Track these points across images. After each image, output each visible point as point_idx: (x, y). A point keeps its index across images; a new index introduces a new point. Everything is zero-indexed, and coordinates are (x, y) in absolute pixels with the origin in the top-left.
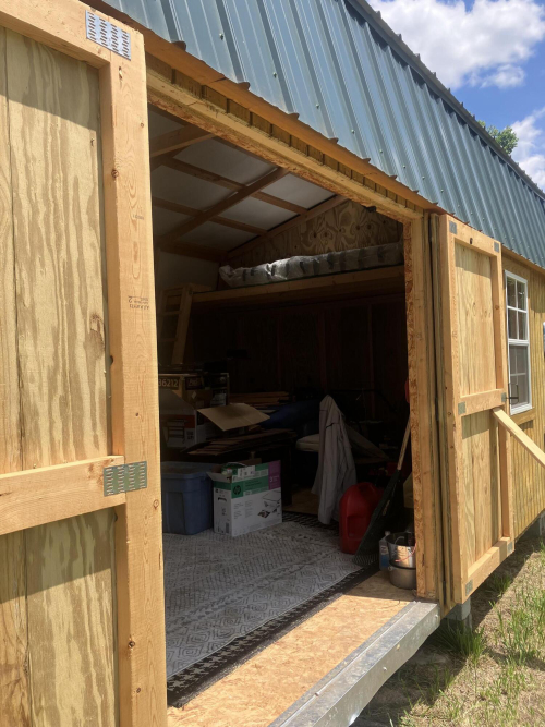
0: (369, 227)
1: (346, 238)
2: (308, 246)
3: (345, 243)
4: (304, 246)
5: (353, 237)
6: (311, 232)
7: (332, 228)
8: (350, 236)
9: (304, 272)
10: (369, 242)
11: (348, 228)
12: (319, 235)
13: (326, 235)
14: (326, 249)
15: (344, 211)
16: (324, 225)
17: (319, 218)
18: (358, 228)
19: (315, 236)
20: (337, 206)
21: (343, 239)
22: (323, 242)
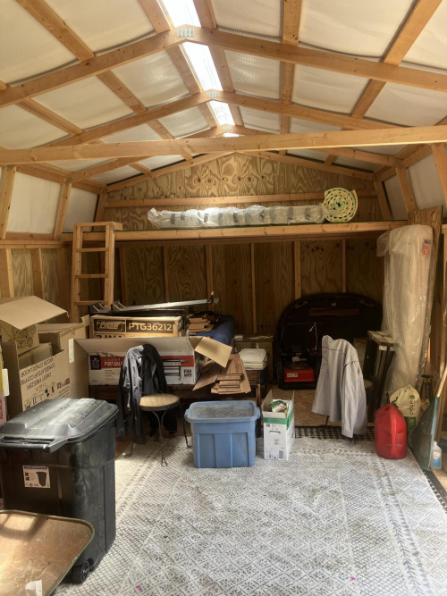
0: (249, 179)
1: (228, 186)
2: (192, 188)
3: (227, 190)
4: (189, 188)
5: (235, 186)
6: (195, 177)
7: (214, 175)
8: (232, 185)
9: (236, 221)
10: (249, 191)
11: (230, 178)
12: (203, 181)
13: (210, 181)
14: (210, 193)
15: (227, 163)
16: (207, 172)
17: (203, 166)
18: (239, 179)
19: (199, 181)
20: (221, 158)
21: (226, 187)
22: (207, 187)
